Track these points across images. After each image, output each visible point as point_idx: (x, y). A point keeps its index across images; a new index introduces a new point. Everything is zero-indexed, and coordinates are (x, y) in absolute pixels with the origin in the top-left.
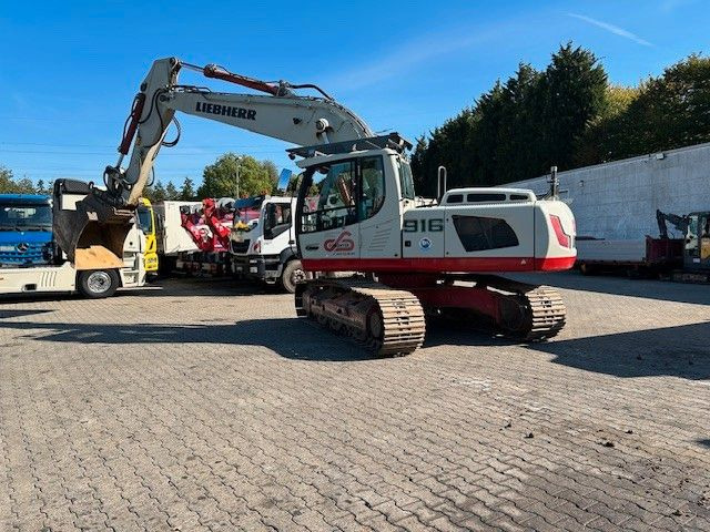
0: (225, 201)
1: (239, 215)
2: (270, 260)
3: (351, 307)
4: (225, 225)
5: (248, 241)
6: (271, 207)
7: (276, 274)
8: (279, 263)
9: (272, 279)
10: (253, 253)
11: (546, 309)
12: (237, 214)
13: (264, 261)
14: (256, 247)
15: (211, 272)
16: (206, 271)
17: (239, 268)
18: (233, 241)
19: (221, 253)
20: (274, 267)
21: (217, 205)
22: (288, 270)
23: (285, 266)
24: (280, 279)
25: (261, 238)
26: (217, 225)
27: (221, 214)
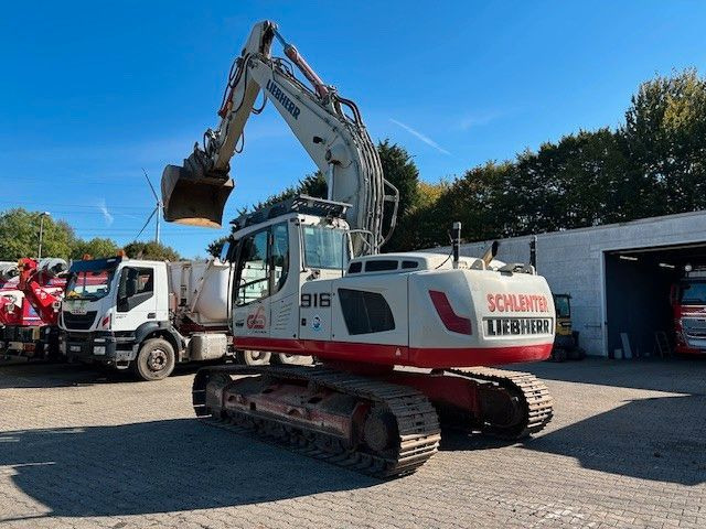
0: (53, 262)
1: (76, 280)
2: (123, 339)
3: (311, 406)
4: (50, 290)
5: (92, 315)
6: (133, 272)
7: (129, 356)
8: (133, 343)
9: (123, 363)
10: (100, 328)
11: (539, 400)
12: (70, 278)
13: (115, 340)
14: (104, 323)
15: (24, 353)
16: (15, 352)
17: (74, 348)
18: (66, 313)
19: (43, 329)
20: (127, 347)
21: (40, 267)
22: (145, 350)
23: (142, 345)
24: (134, 363)
25: (113, 310)
26: (38, 291)
27: (45, 278)
